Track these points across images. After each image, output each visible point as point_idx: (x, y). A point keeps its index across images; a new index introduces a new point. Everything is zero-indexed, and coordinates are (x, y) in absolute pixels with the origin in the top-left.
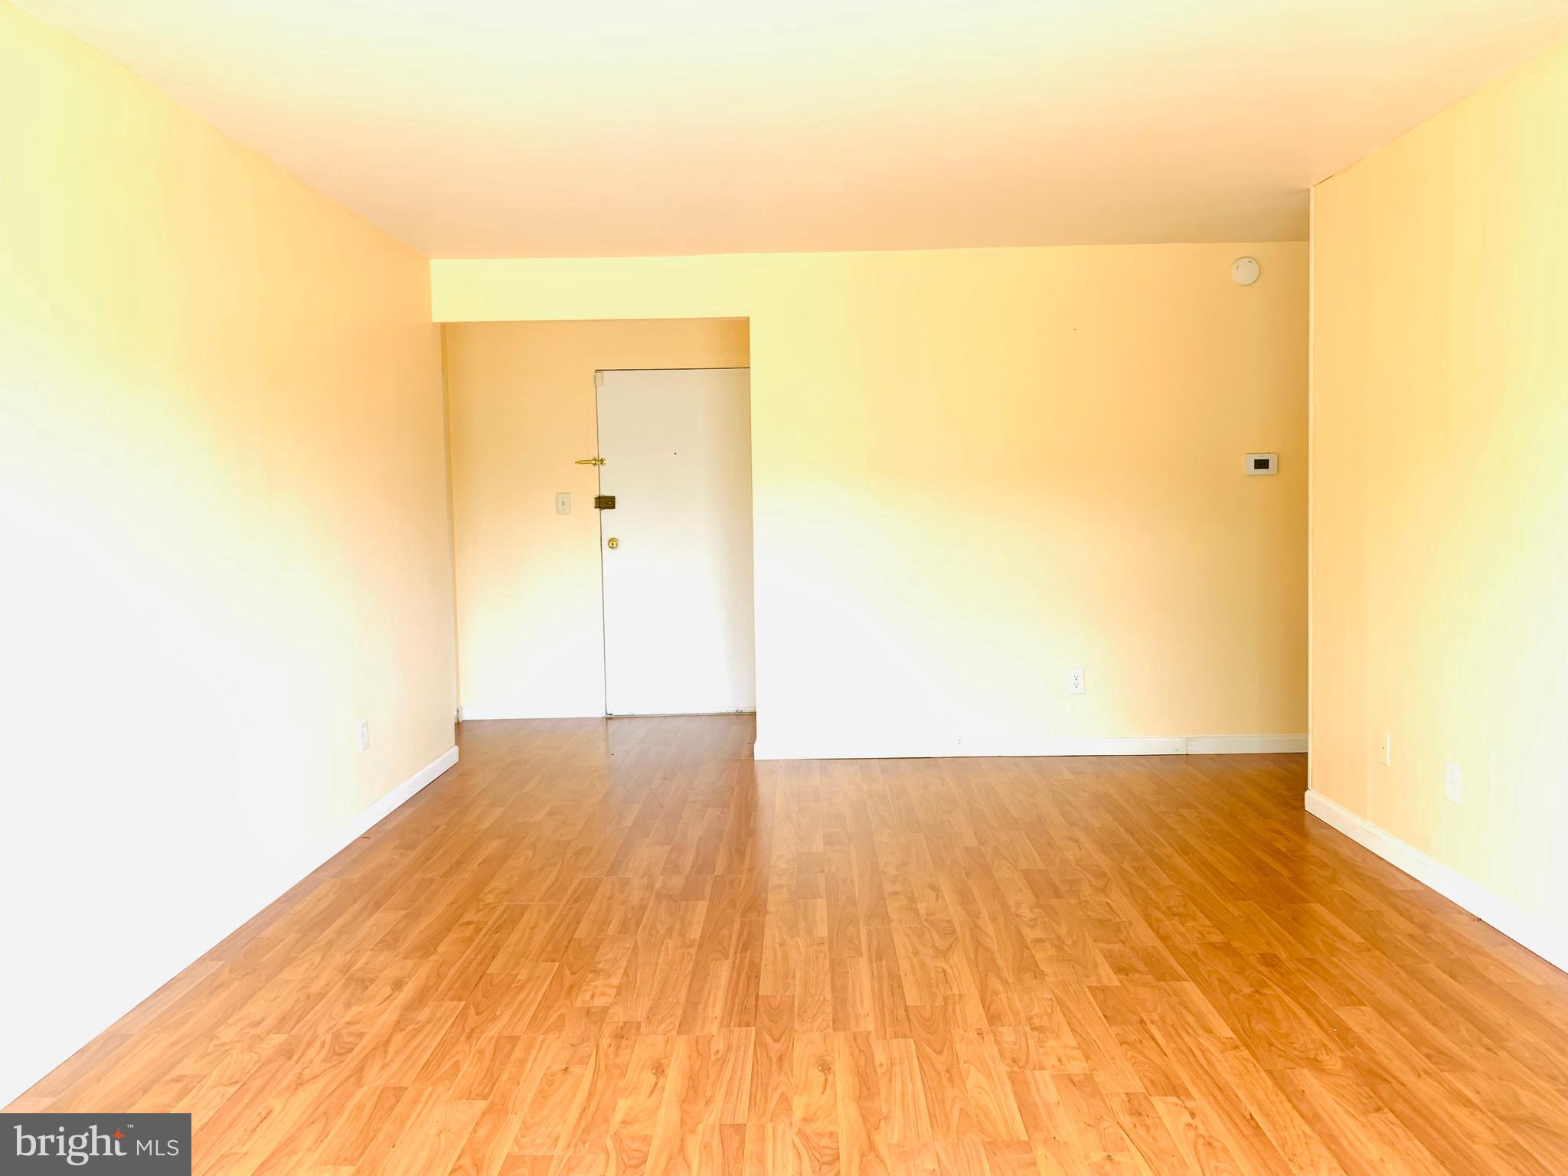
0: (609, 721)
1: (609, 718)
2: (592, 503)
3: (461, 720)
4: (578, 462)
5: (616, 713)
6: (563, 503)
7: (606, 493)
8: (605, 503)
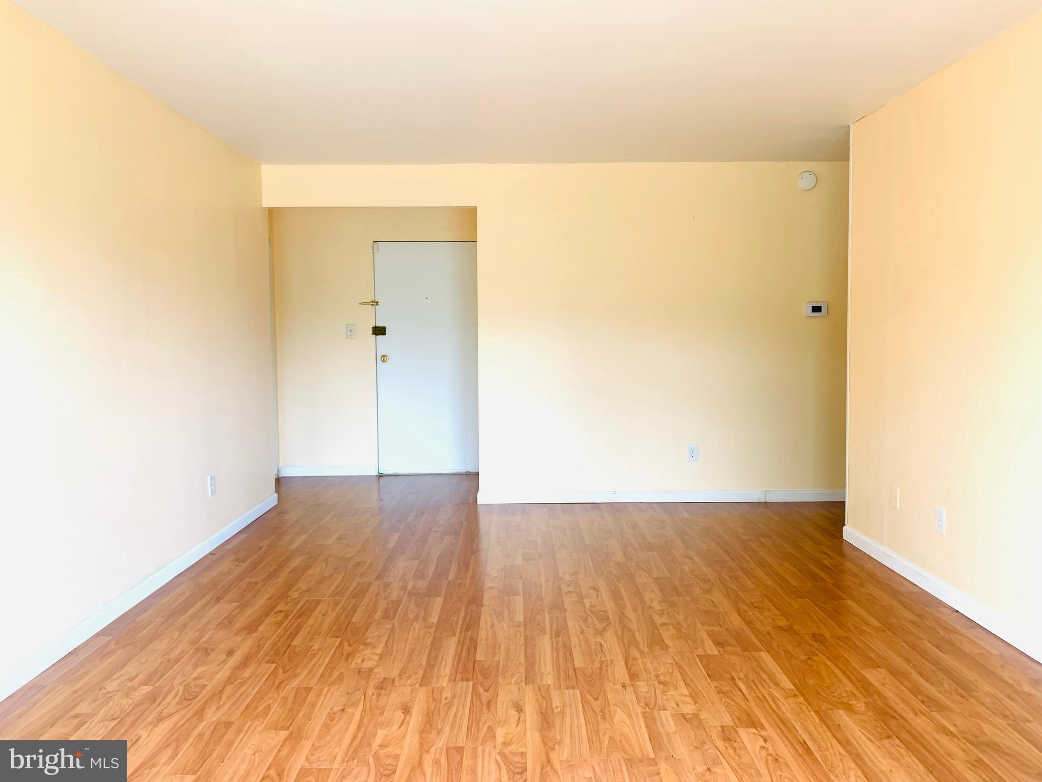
0: (381, 478)
1: (381, 476)
2: (371, 331)
3: (280, 476)
4: (362, 304)
5: (385, 472)
6: (350, 331)
7: (380, 324)
8: (379, 331)
